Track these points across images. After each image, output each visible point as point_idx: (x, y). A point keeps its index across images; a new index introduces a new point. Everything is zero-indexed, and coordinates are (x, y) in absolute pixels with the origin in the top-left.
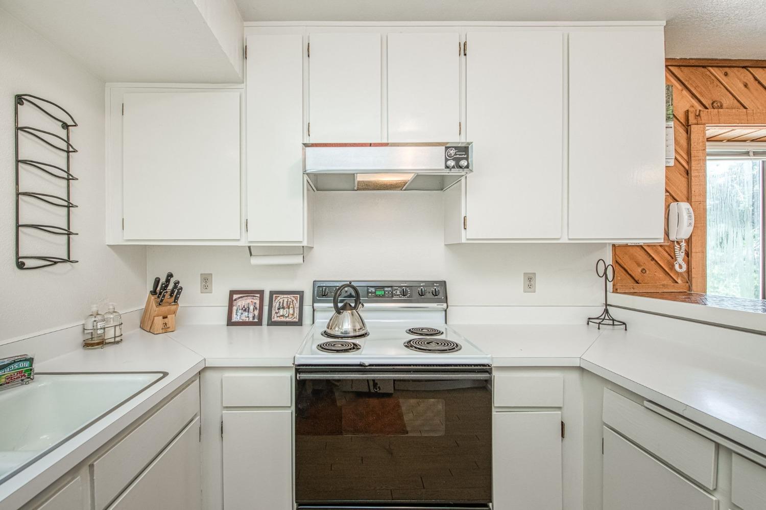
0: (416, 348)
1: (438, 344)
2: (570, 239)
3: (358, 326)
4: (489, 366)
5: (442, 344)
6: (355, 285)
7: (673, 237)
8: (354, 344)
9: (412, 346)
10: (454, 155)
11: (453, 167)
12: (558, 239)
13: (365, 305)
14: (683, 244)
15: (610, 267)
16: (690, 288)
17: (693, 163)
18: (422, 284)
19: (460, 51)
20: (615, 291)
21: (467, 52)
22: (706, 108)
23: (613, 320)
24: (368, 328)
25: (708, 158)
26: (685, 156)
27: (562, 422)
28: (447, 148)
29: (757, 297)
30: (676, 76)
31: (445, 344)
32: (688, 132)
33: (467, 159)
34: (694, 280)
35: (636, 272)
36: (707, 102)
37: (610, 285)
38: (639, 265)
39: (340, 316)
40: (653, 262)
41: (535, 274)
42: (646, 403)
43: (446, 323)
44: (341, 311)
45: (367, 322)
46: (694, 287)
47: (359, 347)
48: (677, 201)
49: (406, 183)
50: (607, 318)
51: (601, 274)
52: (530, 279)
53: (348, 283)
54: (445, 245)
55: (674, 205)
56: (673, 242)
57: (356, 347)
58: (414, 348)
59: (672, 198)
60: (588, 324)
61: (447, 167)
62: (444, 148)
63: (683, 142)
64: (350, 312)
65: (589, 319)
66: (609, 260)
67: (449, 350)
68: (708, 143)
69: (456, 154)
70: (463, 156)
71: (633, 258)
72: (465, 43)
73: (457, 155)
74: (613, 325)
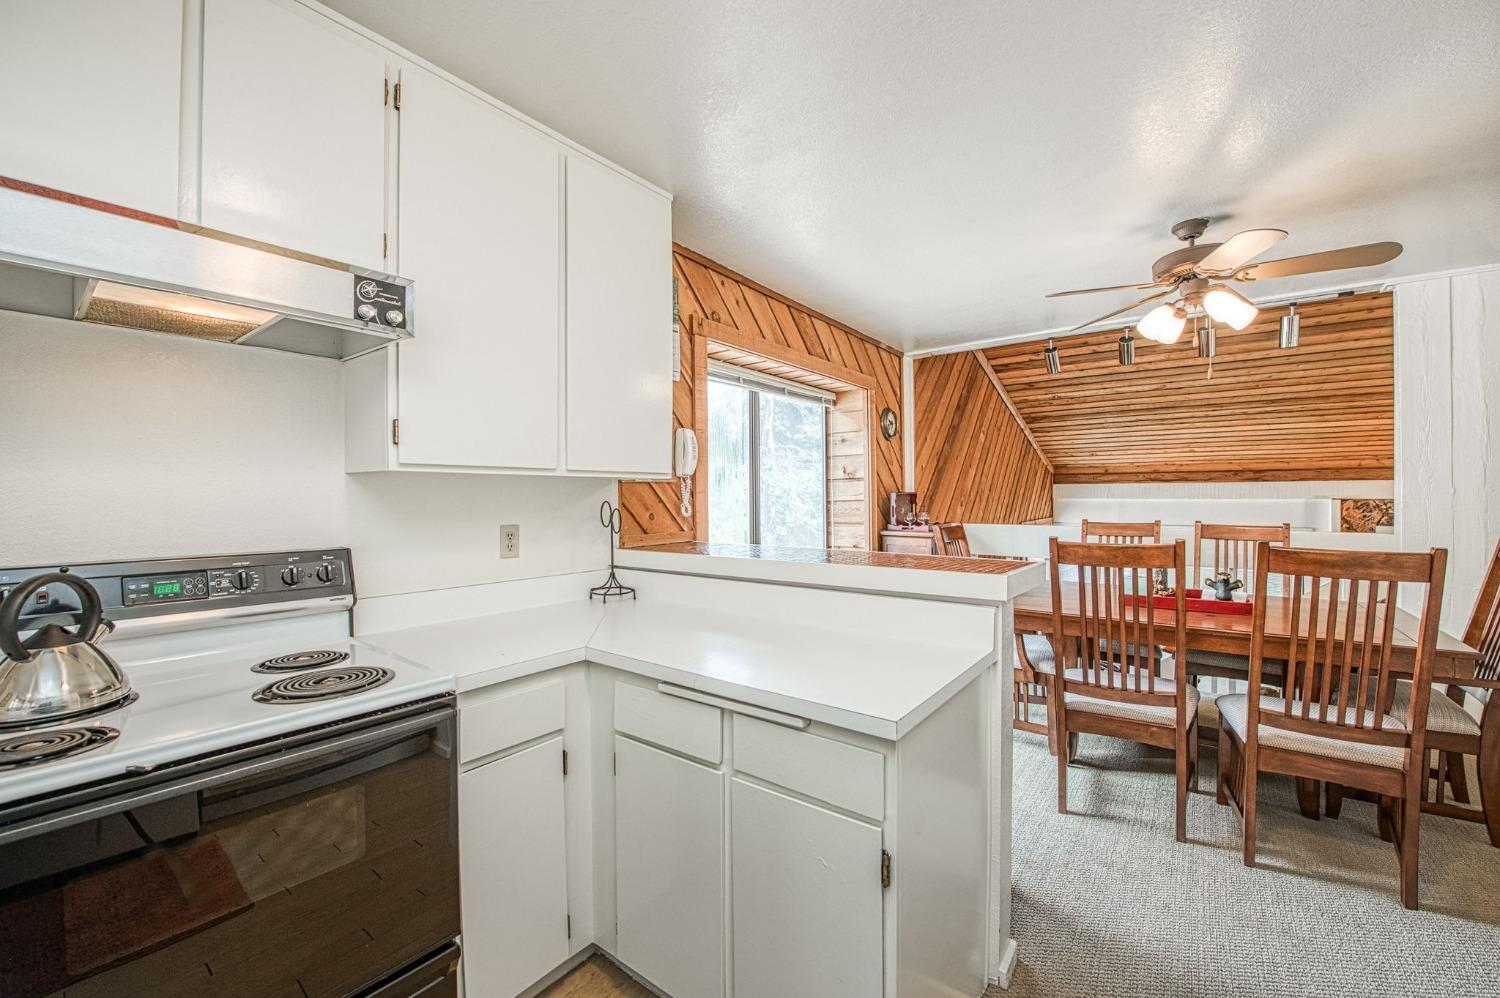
0: (284, 698)
1: (341, 678)
2: (569, 471)
3: (95, 683)
4: (450, 694)
5: (350, 677)
6: (83, 577)
7: (679, 473)
8: (88, 730)
9: (275, 696)
10: (375, 297)
11: (373, 320)
12: (554, 470)
13: (120, 625)
14: (689, 482)
15: (616, 512)
16: (695, 538)
17: (697, 382)
18: (290, 560)
19: (386, 96)
20: (622, 546)
21: (401, 105)
22: (707, 317)
23: (621, 587)
24: (133, 685)
25: (709, 377)
26: (690, 372)
27: (564, 752)
28: (358, 279)
29: (746, 542)
30: (681, 268)
31: (358, 676)
32: (692, 341)
33: (402, 309)
34: (698, 526)
35: (644, 518)
36: (709, 313)
37: (616, 537)
38: (647, 509)
39: (26, 666)
40: (661, 505)
41: (517, 526)
42: (661, 687)
43: (352, 635)
44: (31, 651)
45: (126, 668)
46: (698, 536)
47: (111, 734)
48: (682, 426)
49: (251, 330)
50: (613, 585)
51: (606, 523)
52: (510, 536)
53: (57, 570)
54: (347, 474)
55: (680, 430)
56: (679, 478)
57: (99, 736)
58: (279, 700)
59: (679, 423)
60: (591, 598)
61: (359, 316)
62: (351, 277)
63: (688, 353)
64: (64, 649)
65: (593, 589)
66: (615, 505)
67: (369, 684)
68: (709, 360)
69: (377, 295)
70: (394, 303)
71: (641, 500)
72: (396, 86)
73: (382, 297)
74: (621, 594)
